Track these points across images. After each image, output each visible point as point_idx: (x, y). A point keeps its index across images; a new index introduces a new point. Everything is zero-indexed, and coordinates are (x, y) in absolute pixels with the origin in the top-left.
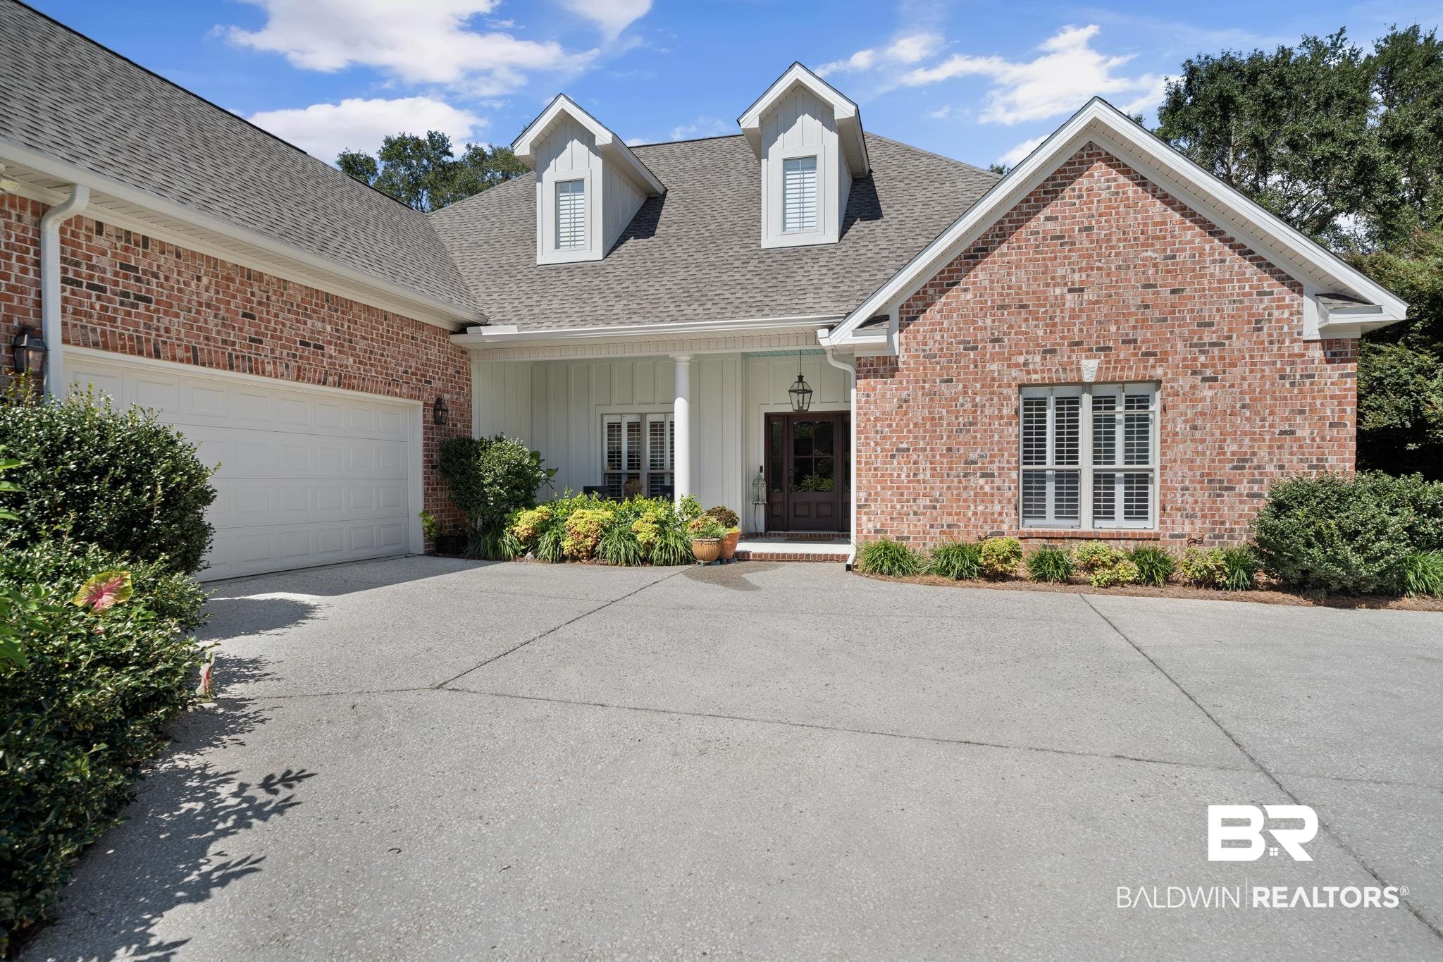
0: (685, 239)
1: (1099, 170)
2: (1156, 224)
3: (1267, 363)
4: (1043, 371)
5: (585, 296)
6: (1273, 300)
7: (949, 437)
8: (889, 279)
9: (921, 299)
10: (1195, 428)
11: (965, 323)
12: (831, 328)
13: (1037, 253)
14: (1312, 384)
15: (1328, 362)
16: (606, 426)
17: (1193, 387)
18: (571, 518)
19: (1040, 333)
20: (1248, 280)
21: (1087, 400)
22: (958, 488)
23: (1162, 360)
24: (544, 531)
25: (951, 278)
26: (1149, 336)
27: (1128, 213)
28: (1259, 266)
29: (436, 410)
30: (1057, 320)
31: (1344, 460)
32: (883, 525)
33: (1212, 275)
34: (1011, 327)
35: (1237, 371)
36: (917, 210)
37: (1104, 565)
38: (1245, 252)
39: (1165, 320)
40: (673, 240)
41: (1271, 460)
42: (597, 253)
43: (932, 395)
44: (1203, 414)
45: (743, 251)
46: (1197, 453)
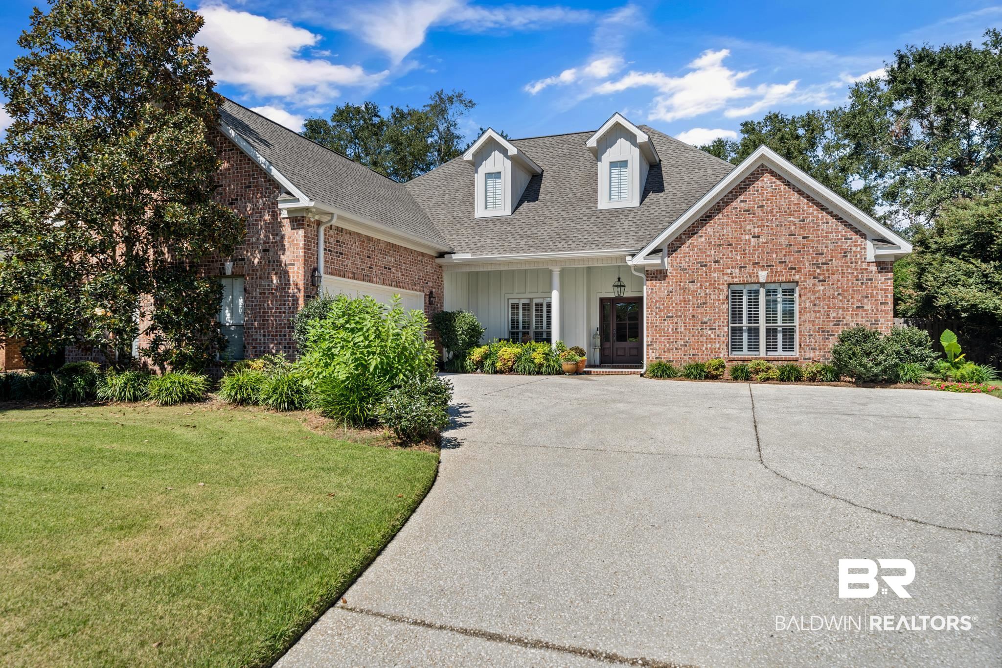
0: (556, 202)
1: (767, 177)
2: (795, 204)
3: (850, 273)
4: (740, 277)
5: (504, 237)
6: (852, 242)
7: (693, 310)
8: (665, 229)
9: (678, 241)
10: (815, 305)
11: (701, 253)
12: (633, 255)
13: (736, 218)
14: (871, 283)
15: (879, 272)
16: (510, 305)
17: (814, 285)
18: (500, 352)
19: (738, 258)
20: (840, 232)
21: (762, 292)
22: (698, 336)
23: (798, 271)
24: (486, 358)
25: (694, 230)
26: (792, 259)
27: (781, 199)
28: (845, 225)
29: (430, 298)
30: (747, 251)
31: (888, 321)
32: (660, 355)
33: (822, 230)
34: (724, 255)
35: (835, 277)
36: (684, 186)
37: (763, 370)
38: (838, 219)
39: (800, 251)
40: (549, 204)
41: (853, 321)
42: (508, 212)
43: (684, 289)
44: (819, 298)
45: (588, 211)
46: (816, 318)
